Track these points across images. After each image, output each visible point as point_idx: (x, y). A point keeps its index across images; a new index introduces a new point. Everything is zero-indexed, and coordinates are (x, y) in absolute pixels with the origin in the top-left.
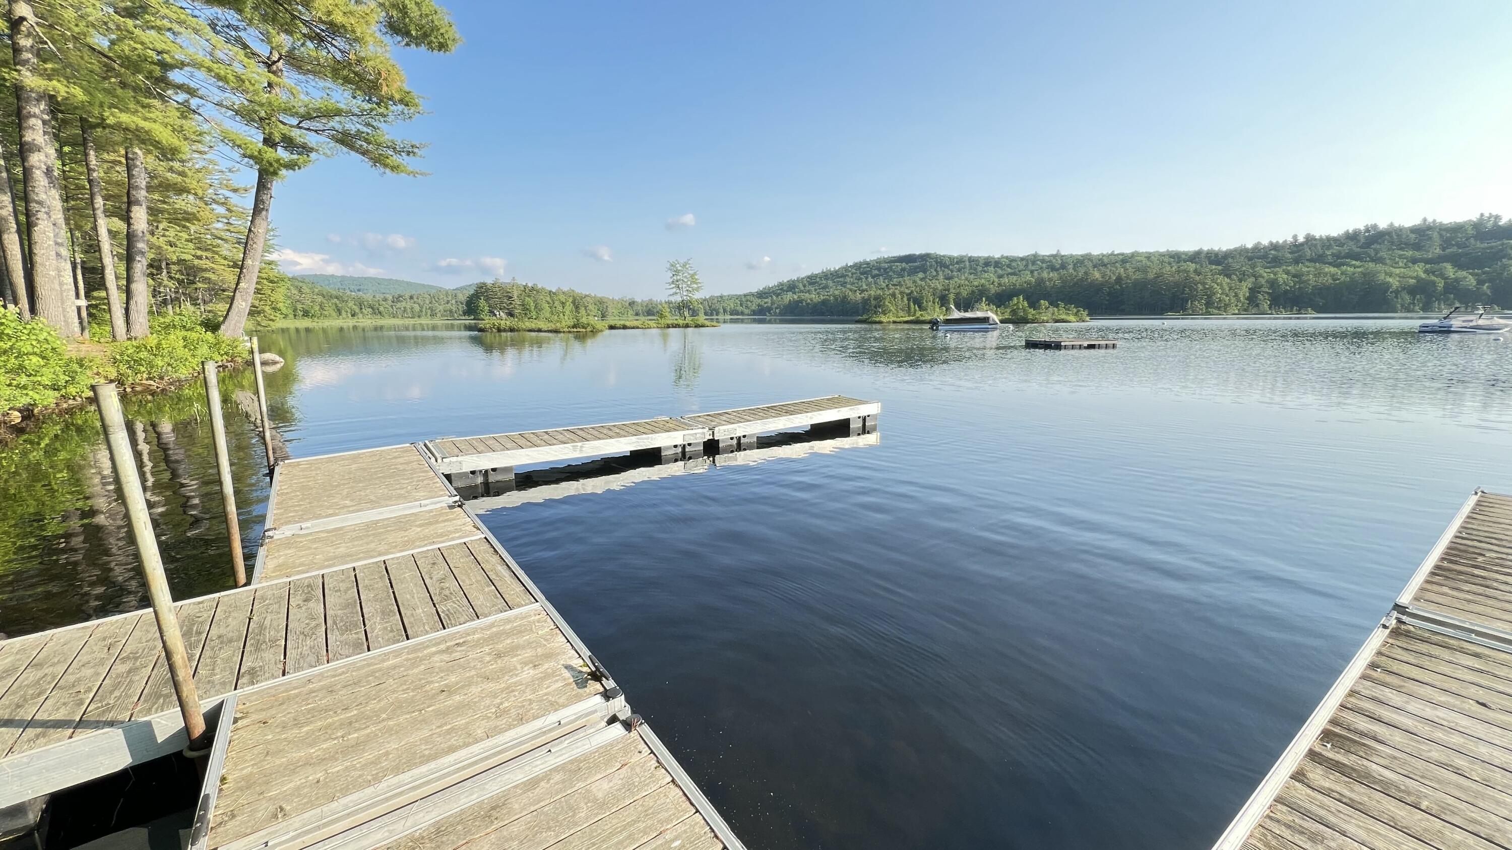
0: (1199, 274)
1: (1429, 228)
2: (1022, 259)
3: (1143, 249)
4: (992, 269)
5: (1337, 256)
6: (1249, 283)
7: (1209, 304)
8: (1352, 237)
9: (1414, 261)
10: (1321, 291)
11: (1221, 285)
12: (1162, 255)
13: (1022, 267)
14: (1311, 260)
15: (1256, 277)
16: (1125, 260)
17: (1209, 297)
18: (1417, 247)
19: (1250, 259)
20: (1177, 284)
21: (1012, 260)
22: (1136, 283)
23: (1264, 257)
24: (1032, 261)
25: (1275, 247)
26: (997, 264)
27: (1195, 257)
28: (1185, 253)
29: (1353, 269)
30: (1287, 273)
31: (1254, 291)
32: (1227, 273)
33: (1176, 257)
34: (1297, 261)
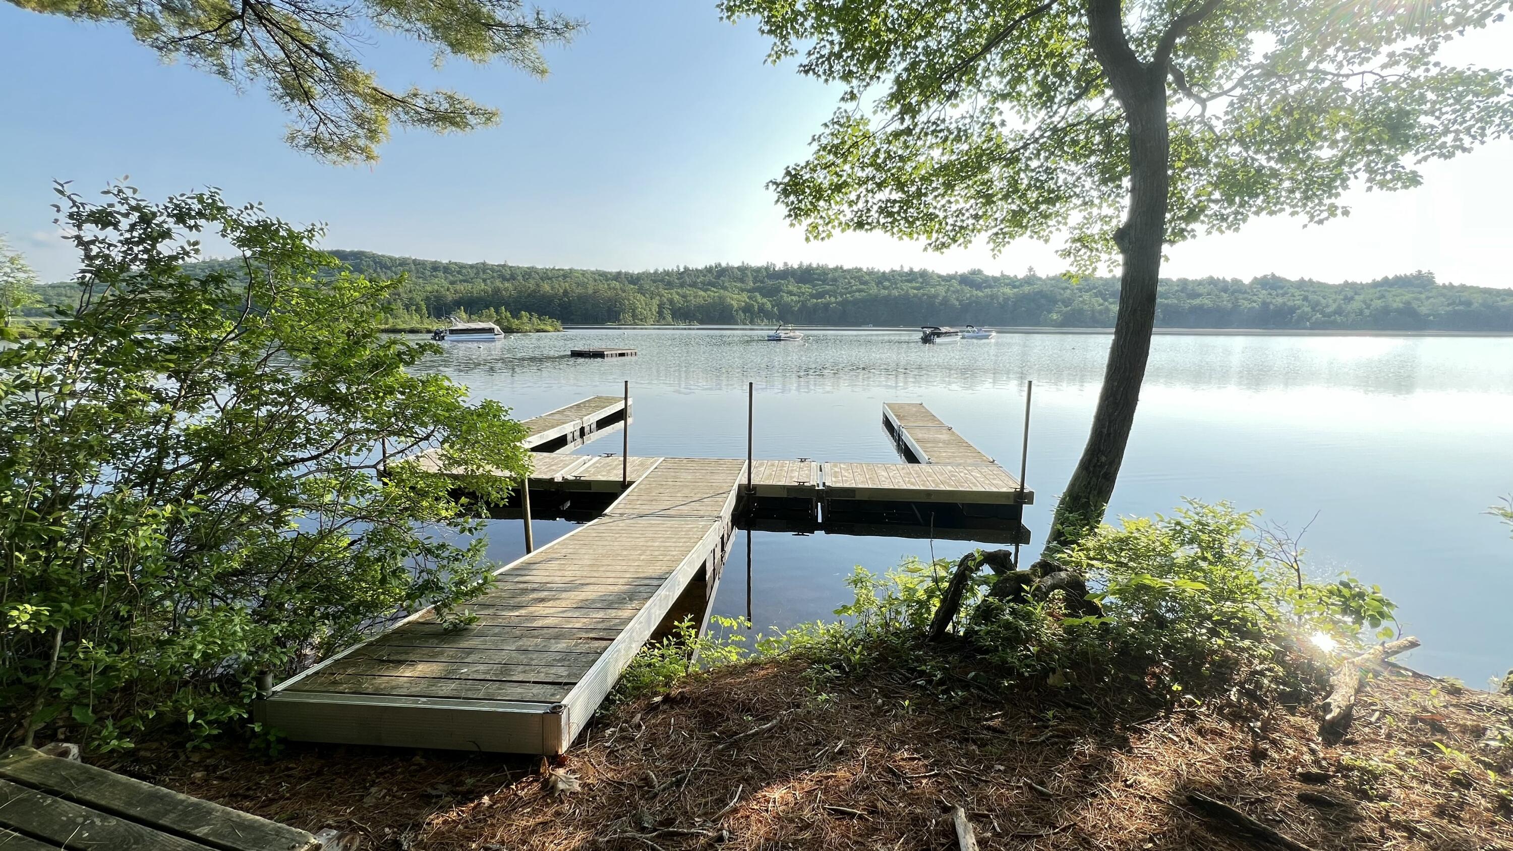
0: (624, 291)
1: (746, 268)
2: (472, 267)
3: (577, 267)
4: (441, 274)
5: (703, 283)
6: (656, 301)
7: (634, 316)
8: (709, 270)
9: (742, 290)
10: (699, 308)
11: (640, 301)
12: (593, 273)
13: (472, 275)
14: (690, 286)
15: (661, 296)
16: (566, 275)
17: (634, 311)
18: (742, 280)
19: (654, 281)
20: (610, 300)
21: (462, 267)
22: (580, 297)
23: (662, 281)
24: (482, 269)
25: (667, 273)
26: (446, 269)
27: (618, 276)
28: (610, 273)
29: (712, 294)
30: (678, 294)
31: (661, 306)
32: (641, 291)
33: (604, 276)
34: (682, 286)
